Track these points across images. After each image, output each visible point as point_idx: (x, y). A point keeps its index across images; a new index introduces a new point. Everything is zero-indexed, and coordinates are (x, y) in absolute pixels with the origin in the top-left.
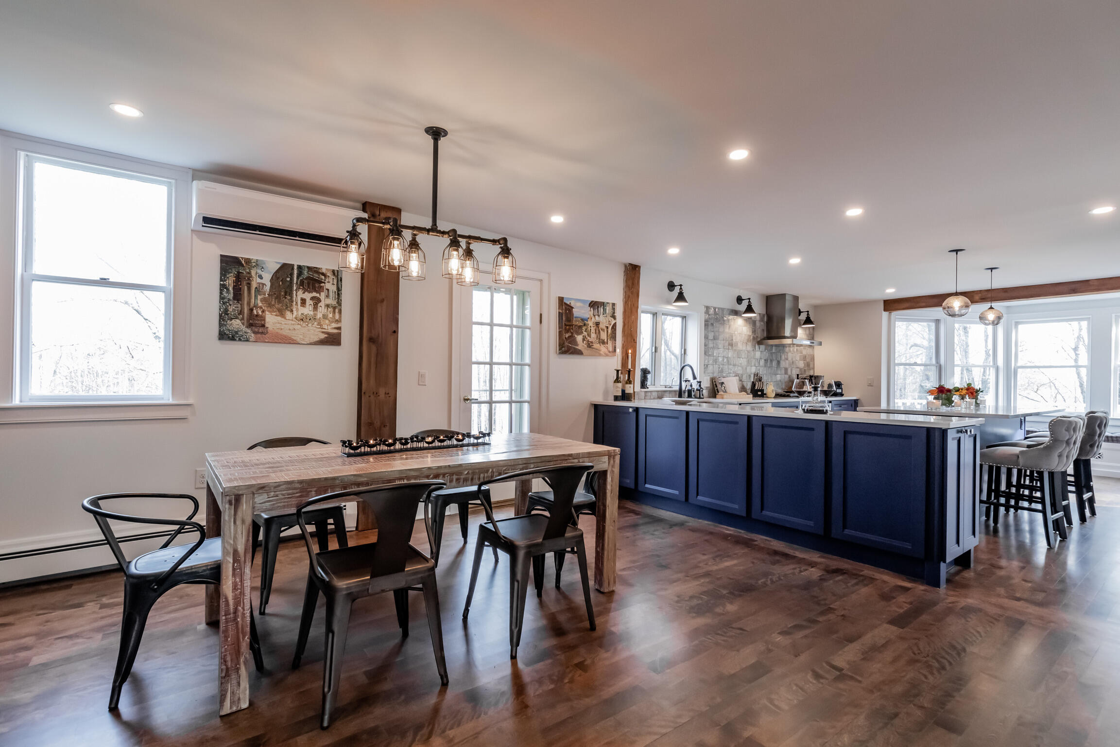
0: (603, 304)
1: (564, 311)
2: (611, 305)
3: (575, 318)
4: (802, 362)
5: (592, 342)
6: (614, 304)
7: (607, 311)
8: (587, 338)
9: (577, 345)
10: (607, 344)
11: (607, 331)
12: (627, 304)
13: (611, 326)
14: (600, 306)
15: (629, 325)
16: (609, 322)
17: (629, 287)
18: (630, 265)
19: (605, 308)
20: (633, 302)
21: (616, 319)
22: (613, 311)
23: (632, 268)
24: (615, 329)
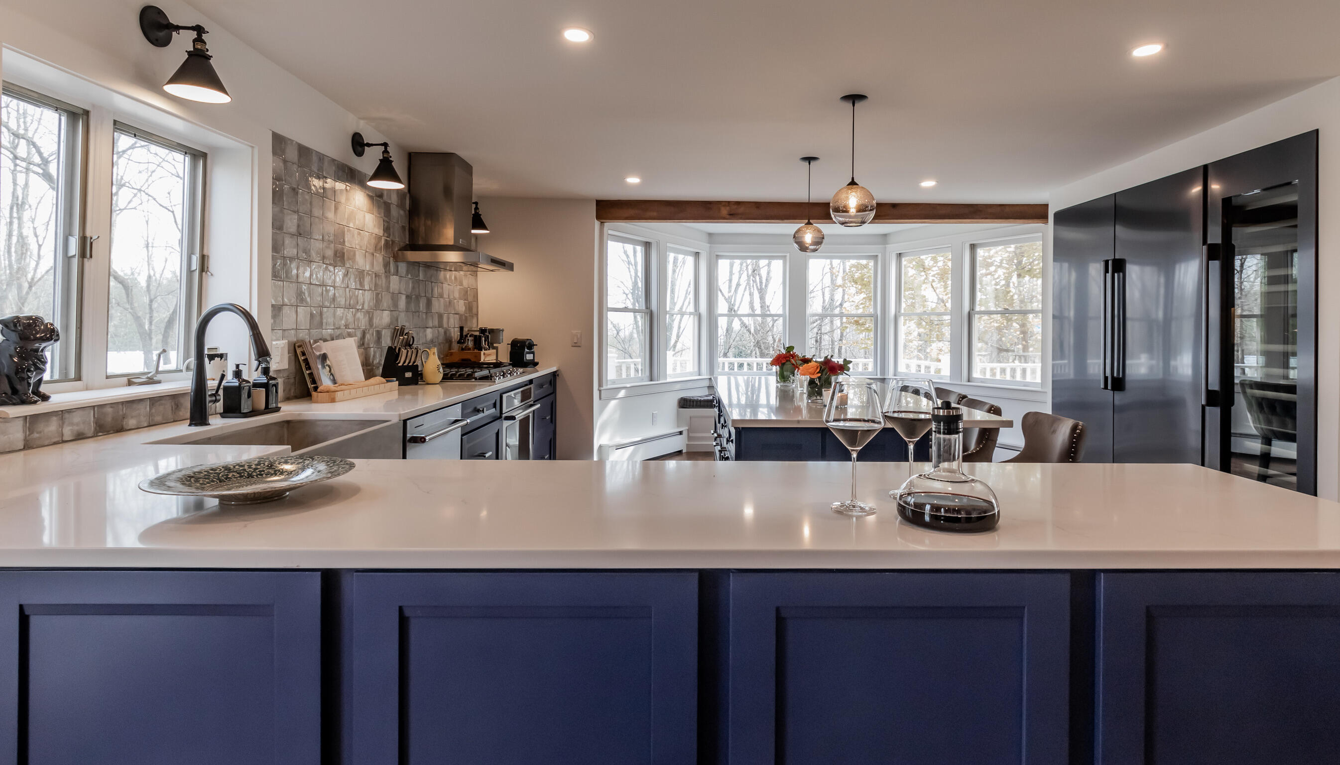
4: (463, 302)
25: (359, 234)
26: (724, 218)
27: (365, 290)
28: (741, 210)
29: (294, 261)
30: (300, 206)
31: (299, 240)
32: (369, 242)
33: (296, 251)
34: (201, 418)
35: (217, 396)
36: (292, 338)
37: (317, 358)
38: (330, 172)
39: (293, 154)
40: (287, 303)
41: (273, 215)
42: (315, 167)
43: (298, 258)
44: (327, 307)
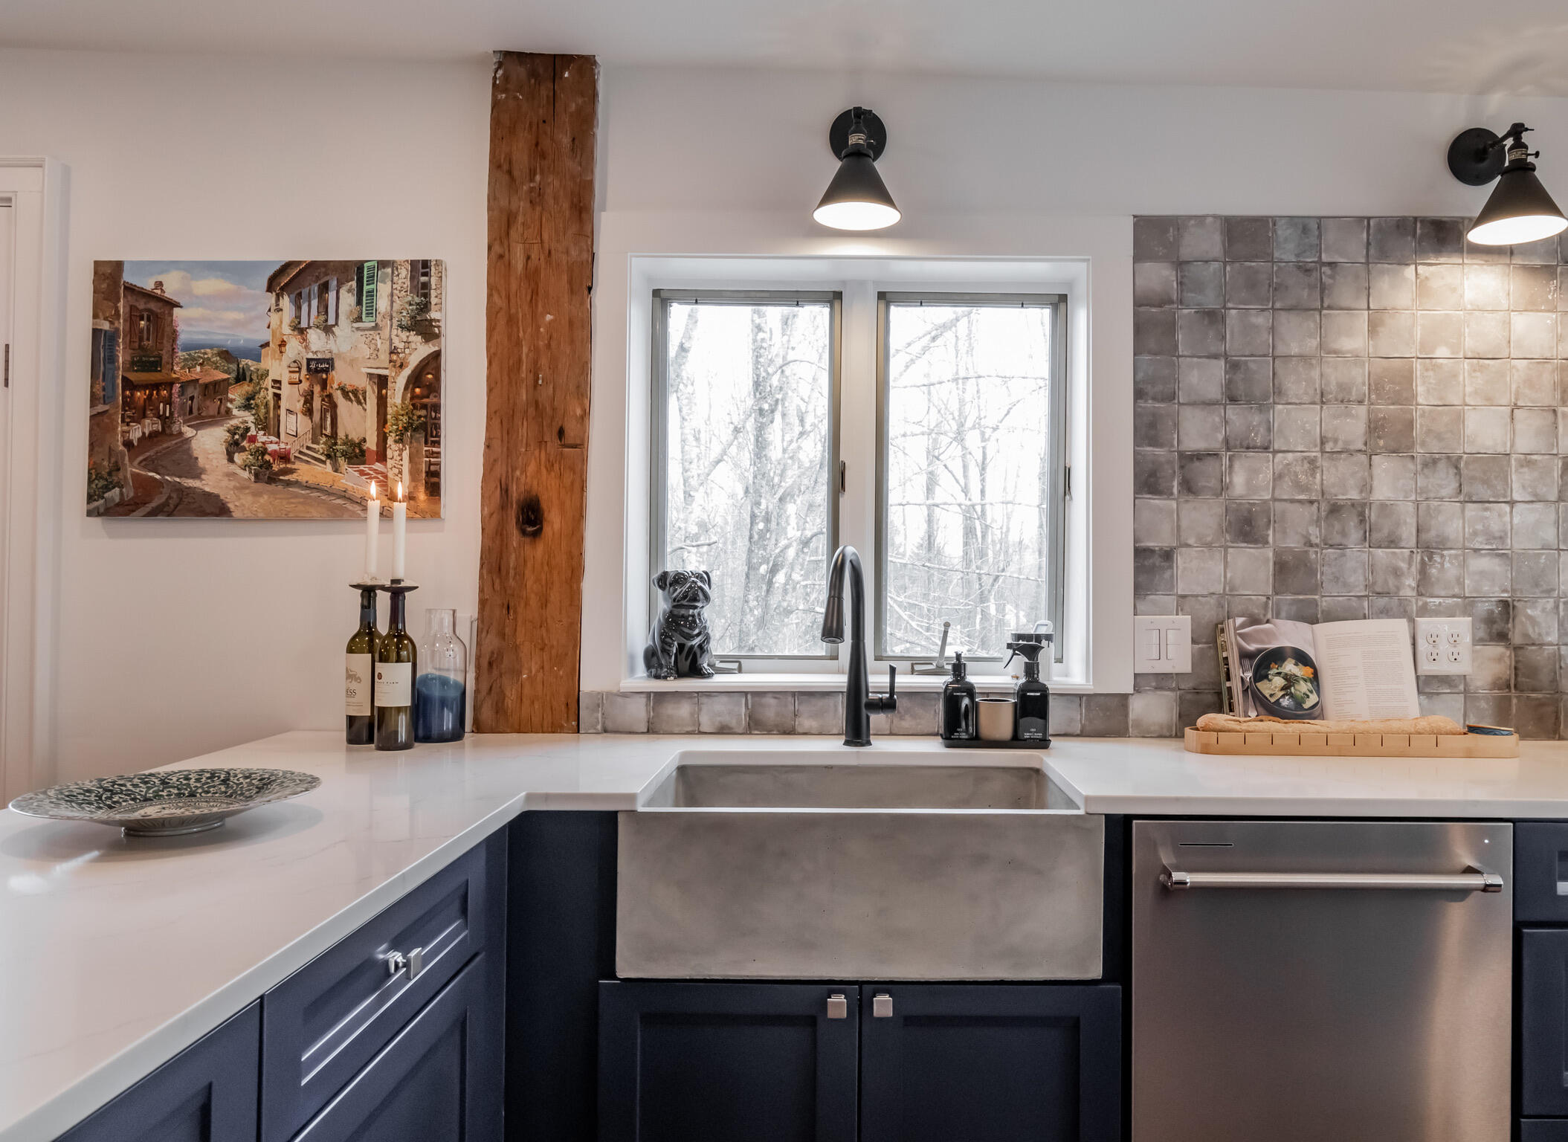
0: (355, 272)
1: (121, 324)
2: (404, 272)
3: (186, 348)
5: (284, 457)
6: (426, 264)
7: (382, 304)
8: (253, 440)
9: (197, 473)
10: (382, 456)
11: (382, 402)
12: (501, 257)
13: (407, 372)
14: (333, 284)
15: (520, 360)
16: (391, 353)
17: (510, 172)
18: (509, 58)
19: (366, 288)
20: (546, 246)
21: (437, 336)
22: (417, 300)
23: (533, 74)
24: (434, 388)
25: (1481, 369)
27: (1512, 504)
29: (1216, 455)
30: (1234, 343)
31: (1233, 412)
32: (1529, 382)
33: (1220, 437)
34: (857, 733)
35: (887, 705)
36: (1209, 612)
37: (1245, 655)
38: (1352, 249)
39: (1207, 244)
40: (1191, 541)
41: (1140, 375)
42: (1286, 250)
43: (1228, 449)
44: (1341, 546)
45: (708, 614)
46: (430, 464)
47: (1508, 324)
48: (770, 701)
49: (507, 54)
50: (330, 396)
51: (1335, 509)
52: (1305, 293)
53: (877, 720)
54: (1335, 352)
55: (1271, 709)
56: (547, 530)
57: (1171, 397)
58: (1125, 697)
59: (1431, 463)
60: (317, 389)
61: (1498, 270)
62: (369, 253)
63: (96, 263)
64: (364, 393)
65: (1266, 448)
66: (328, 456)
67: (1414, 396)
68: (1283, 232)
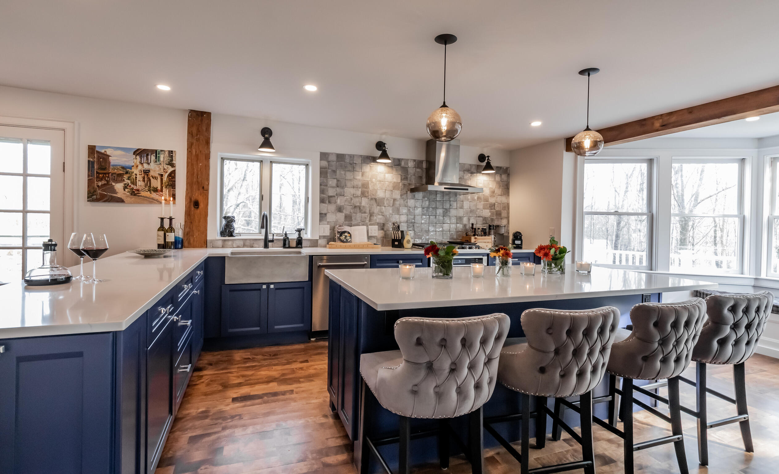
0: (155, 152)
1: (96, 160)
2: (167, 153)
3: (113, 166)
4: (488, 211)
5: (138, 190)
6: (172, 151)
7: (162, 159)
8: (130, 186)
9: (116, 193)
10: (162, 191)
11: (162, 180)
12: (190, 151)
13: (168, 174)
14: (150, 154)
15: (194, 173)
16: (164, 169)
17: (192, 134)
18: (192, 111)
19: (158, 155)
20: (200, 149)
21: (175, 167)
22: (170, 159)
23: (197, 115)
24: (174, 177)
25: (380, 183)
26: (657, 130)
27: (385, 206)
28: (673, 119)
29: (334, 196)
30: (338, 176)
31: (338, 189)
32: (388, 186)
33: (335, 193)
34: (266, 246)
35: (272, 241)
36: (333, 225)
37: (338, 232)
38: (358, 161)
39: (333, 158)
40: (330, 212)
41: (321, 181)
42: (348, 160)
43: (337, 195)
44: (356, 213)
45: (235, 225)
46: (173, 193)
47: (385, 175)
48: (248, 241)
49: (191, 110)
50: (149, 178)
51: (355, 207)
52: (351, 168)
53: (270, 244)
54: (356, 179)
55: (343, 241)
56: (200, 207)
57: (326, 186)
58: (317, 240)
59: (372, 199)
60: (146, 176)
61: (384, 166)
62: (158, 148)
63: (88, 145)
64: (157, 177)
65: (343, 196)
66: (149, 190)
67: (369, 187)
68: (347, 157)
